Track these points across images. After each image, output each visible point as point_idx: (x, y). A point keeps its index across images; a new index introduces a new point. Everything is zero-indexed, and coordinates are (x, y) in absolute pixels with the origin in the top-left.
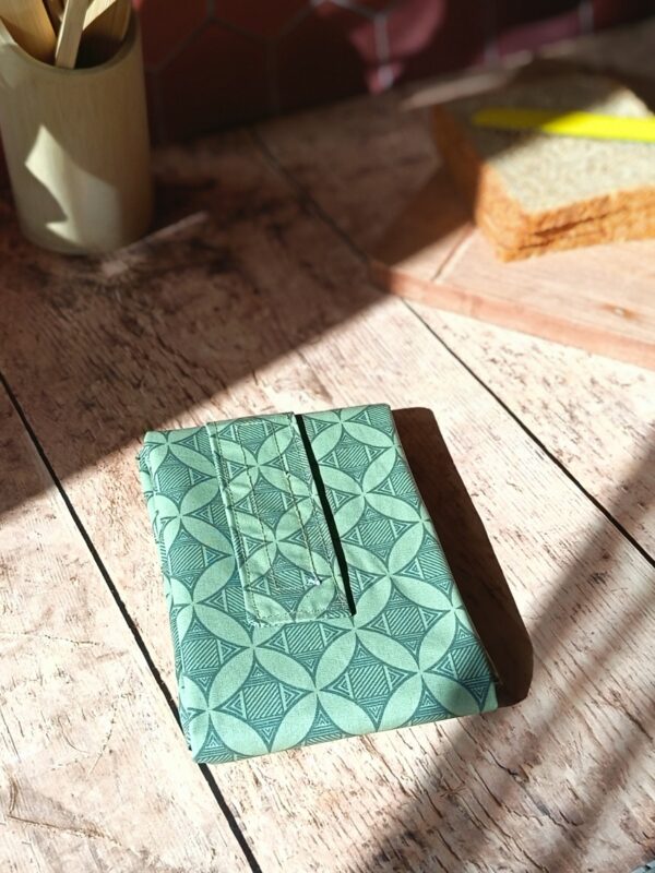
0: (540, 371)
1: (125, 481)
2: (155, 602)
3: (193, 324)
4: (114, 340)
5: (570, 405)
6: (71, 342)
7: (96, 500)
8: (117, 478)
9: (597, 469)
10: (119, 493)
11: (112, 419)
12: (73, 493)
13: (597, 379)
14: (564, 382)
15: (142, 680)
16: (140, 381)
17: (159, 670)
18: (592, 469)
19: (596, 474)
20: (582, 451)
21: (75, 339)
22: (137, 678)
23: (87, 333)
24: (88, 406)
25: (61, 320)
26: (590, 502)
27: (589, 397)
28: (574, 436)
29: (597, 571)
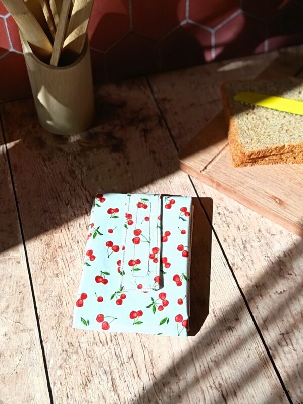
0: (237, 221)
1: (51, 250)
2: (49, 309)
3: (98, 176)
4: (64, 180)
5: (245, 241)
6: (46, 179)
7: (38, 257)
8: (49, 248)
9: (247, 276)
10: (47, 255)
11: (54, 219)
12: (30, 252)
13: (262, 229)
14: (246, 229)
15: (35, 343)
16: (69, 202)
17: (43, 340)
18: (245, 275)
19: (246, 278)
20: (244, 265)
21: (48, 178)
22: (34, 342)
23: (53, 175)
24: (45, 212)
25: (45, 167)
26: (239, 291)
27: (255, 238)
28: (242, 257)
29: (231, 325)
